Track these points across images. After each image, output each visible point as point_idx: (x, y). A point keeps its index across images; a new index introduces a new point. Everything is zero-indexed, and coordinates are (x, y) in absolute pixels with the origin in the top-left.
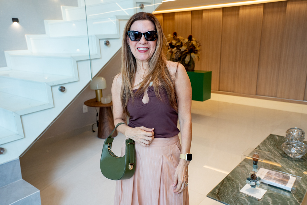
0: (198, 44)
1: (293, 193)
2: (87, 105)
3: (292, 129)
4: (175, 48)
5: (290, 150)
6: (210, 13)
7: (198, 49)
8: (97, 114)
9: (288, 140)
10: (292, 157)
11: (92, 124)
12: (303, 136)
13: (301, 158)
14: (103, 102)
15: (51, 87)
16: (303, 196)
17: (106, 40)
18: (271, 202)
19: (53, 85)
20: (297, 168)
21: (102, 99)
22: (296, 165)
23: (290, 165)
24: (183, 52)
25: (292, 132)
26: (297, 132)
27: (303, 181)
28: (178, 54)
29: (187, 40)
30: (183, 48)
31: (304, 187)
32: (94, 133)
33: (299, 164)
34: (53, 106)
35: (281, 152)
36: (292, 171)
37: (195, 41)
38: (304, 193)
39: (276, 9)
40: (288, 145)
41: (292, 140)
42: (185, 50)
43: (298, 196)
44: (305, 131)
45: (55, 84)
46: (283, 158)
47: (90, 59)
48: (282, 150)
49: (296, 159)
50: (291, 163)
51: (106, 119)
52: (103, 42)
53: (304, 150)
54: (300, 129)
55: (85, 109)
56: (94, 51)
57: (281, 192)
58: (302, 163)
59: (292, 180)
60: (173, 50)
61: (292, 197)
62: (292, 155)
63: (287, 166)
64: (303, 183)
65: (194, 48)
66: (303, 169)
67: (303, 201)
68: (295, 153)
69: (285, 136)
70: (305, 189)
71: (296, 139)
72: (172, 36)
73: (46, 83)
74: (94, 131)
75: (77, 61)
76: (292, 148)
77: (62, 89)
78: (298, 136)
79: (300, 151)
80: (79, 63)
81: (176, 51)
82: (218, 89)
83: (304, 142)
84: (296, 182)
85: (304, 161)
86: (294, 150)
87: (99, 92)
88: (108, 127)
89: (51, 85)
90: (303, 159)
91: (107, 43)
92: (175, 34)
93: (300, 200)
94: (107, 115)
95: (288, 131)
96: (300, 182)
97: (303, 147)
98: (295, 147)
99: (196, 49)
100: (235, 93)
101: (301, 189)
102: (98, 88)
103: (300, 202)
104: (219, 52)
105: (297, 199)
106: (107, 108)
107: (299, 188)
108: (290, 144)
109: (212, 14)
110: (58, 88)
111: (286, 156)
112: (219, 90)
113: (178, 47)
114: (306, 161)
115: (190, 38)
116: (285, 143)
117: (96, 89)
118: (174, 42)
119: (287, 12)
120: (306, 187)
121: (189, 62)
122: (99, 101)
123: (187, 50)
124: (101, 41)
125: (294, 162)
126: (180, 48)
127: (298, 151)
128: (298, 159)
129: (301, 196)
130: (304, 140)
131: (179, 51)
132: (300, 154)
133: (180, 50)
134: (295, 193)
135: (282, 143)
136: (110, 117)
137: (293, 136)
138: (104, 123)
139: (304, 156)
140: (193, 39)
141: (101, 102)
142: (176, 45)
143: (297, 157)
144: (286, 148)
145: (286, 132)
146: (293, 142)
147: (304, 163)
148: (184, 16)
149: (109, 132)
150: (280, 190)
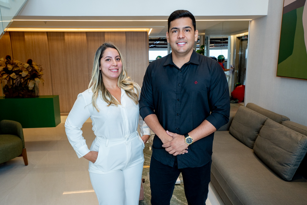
0: (40, 68)
4: (14, 74)
7: (40, 73)
18: (176, 198)
28: (19, 80)
29: (27, 65)
30: (24, 74)
37: (36, 65)
42: (27, 76)
60: (12, 75)
65: (37, 73)
72: (6, 60)
81: (16, 76)
92: (8, 58)
113: (18, 73)
115: (30, 62)
118: (10, 67)
121: (34, 88)
123: (29, 75)
131: (19, 77)
133: (21, 75)
140: (34, 63)
142: (13, 70)
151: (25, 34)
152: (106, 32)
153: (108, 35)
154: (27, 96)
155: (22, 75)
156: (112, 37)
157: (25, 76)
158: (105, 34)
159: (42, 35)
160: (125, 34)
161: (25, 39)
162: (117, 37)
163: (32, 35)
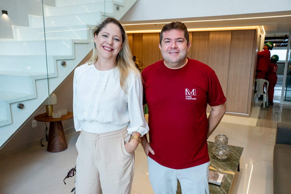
1: (222, 187)
2: (36, 120)
3: (219, 136)
5: (218, 153)
6: (149, 36)
8: (47, 128)
9: (216, 145)
10: (220, 158)
11: (41, 138)
12: (227, 141)
13: (226, 159)
14: (53, 117)
15: (10, 104)
16: (229, 188)
17: (63, 61)
19: (12, 102)
20: (224, 167)
21: (53, 114)
22: (223, 165)
23: (219, 165)
25: (219, 138)
26: (223, 138)
27: (229, 177)
31: (229, 181)
32: (43, 147)
33: (225, 164)
34: (11, 123)
35: (211, 155)
36: (220, 170)
38: (230, 186)
39: (201, 37)
40: (216, 148)
41: (219, 144)
43: (226, 189)
44: (228, 137)
45: (14, 102)
46: (213, 160)
47: (48, 78)
48: (213, 153)
49: (223, 160)
50: (219, 163)
51: (56, 133)
52: (60, 63)
53: (228, 152)
54: (225, 136)
55: (34, 124)
56: (52, 71)
57: (213, 187)
58: (227, 163)
59: (221, 176)
61: (221, 190)
62: (220, 157)
63: (216, 166)
64: (229, 178)
66: (228, 168)
67: (229, 192)
68: (222, 155)
69: (214, 141)
70: (230, 182)
71: (222, 144)
73: (5, 101)
74: (43, 146)
75: (36, 80)
76: (220, 151)
77: (21, 106)
78: (224, 141)
79: (226, 153)
80: (37, 82)
83: (228, 146)
84: (224, 177)
85: (228, 161)
86: (221, 153)
87: (49, 107)
88: (59, 141)
89: (10, 103)
90: (228, 160)
91: (64, 64)
93: (227, 191)
94: (58, 130)
95: (216, 137)
96: (226, 177)
97: (227, 149)
98: (221, 150)
101: (227, 183)
102: (49, 104)
103: (227, 193)
105: (225, 191)
106: (58, 122)
107: (226, 183)
108: (218, 148)
109: (150, 37)
110: (16, 105)
111: (216, 158)
114: (230, 161)
116: (214, 148)
117: (47, 105)
119: (210, 40)
120: (231, 181)
122: (50, 115)
124: (58, 62)
125: (222, 162)
127: (224, 153)
128: (224, 160)
129: (228, 189)
130: (228, 144)
132: (226, 155)
134: (223, 186)
135: (212, 148)
136: (60, 130)
137: (220, 141)
138: (54, 137)
139: (228, 157)
141: (52, 116)
143: (223, 158)
144: (215, 151)
145: (215, 138)
146: (220, 147)
147: (228, 162)
149: (59, 145)
150: (212, 185)
151: (143, 35)
152: (211, 31)
153: (213, 34)
156: (217, 36)
158: (210, 33)
159: (156, 35)
160: (231, 33)
161: (143, 39)
162: (222, 36)
163: (148, 36)
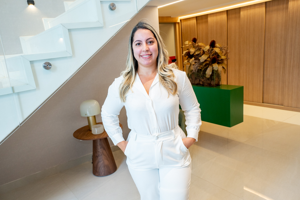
0: (224, 51)
4: (193, 59)
7: (223, 57)
24: (203, 62)
28: (197, 65)
29: (208, 47)
30: (203, 58)
37: (219, 48)
42: (206, 61)
51: (99, 152)
60: (191, 61)
65: (218, 57)
72: (190, 43)
81: (194, 61)
82: (261, 101)
87: (91, 119)
88: (102, 162)
92: (195, 40)
94: (101, 148)
99: (221, 58)
100: (285, 106)
102: (90, 115)
104: (262, 56)
112: (263, 103)
113: (197, 57)
115: (213, 44)
118: (192, 51)
121: (212, 75)
123: (209, 60)
126: (200, 58)
131: (198, 62)
136: (104, 149)
138: (98, 157)
140: (217, 45)
142: (195, 54)
148: (219, 18)
149: (103, 168)
151: (241, 10)
154: (206, 84)
155: (200, 60)
157: (203, 61)
163: (248, 10)
